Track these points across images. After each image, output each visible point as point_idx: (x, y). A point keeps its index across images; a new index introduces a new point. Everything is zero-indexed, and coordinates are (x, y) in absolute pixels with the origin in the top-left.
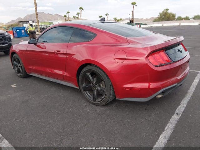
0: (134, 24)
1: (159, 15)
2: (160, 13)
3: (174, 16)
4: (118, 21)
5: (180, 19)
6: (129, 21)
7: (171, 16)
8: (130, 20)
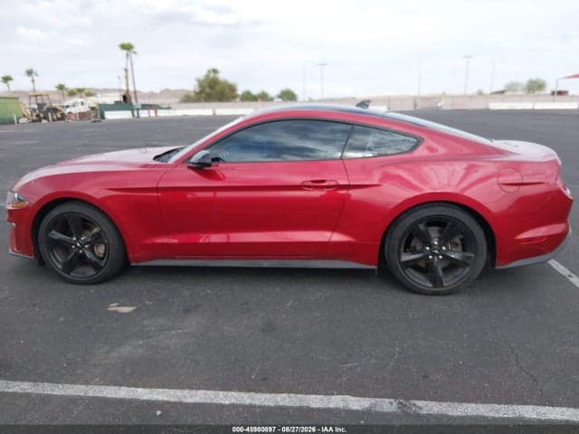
0: (139, 106)
1: (196, 83)
2: (198, 81)
3: (232, 89)
4: (72, 94)
5: (249, 97)
6: (118, 98)
7: (227, 91)
8: (123, 93)
